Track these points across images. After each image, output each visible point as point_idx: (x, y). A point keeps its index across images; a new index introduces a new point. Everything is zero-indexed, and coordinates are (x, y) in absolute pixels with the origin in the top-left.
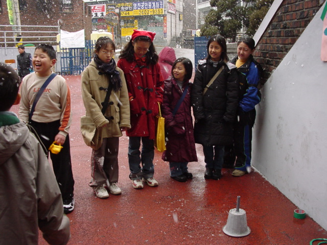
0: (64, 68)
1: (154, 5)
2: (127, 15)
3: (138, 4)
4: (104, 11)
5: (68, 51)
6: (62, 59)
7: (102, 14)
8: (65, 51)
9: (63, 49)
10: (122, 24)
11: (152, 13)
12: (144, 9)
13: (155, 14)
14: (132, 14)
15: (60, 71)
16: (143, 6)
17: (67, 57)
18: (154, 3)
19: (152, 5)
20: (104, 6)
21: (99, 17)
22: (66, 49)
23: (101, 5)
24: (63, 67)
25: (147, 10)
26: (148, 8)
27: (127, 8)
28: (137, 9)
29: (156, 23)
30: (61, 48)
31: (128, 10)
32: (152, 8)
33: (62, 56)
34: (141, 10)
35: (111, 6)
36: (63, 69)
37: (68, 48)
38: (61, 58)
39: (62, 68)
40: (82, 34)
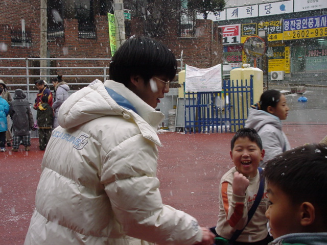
0: (190, 122)
1: (318, 22)
2: (274, 40)
3: (292, 22)
4: (237, 34)
5: (196, 96)
6: (187, 109)
7: (235, 39)
8: (191, 96)
9: (189, 93)
10: (270, 54)
11: (313, 36)
12: (301, 28)
13: (319, 36)
14: (281, 37)
15: (184, 126)
16: (299, 24)
17: (193, 106)
18: (317, 19)
19: (315, 21)
20: (237, 27)
21: (230, 43)
22: (193, 93)
23: (234, 26)
24: (188, 120)
25: (305, 31)
26: (308, 28)
27: (273, 29)
28: (289, 30)
29: (320, 50)
30: (187, 92)
31: (276, 32)
32: (314, 27)
33: (187, 104)
34: (296, 32)
35: (247, 26)
36: (188, 124)
37: (195, 91)
38: (186, 107)
39: (186, 122)
40: (218, 71)
